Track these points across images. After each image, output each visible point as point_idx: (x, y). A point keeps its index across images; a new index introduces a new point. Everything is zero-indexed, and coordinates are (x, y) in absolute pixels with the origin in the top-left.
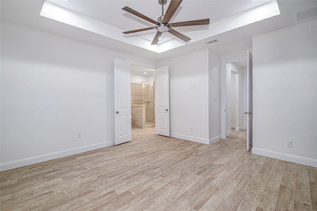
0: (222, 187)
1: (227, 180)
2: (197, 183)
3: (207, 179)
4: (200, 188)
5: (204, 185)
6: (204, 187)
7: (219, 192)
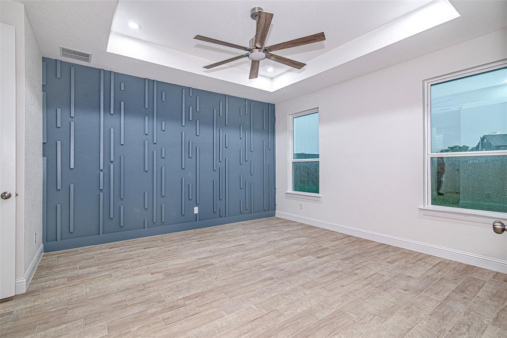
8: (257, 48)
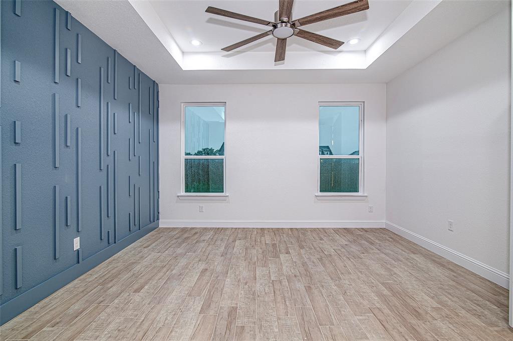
0: (183, 301)
1: (176, 317)
2: (222, 292)
3: (213, 306)
4: (213, 287)
5: (212, 293)
6: (209, 291)
7: (187, 292)
8: (283, 22)
